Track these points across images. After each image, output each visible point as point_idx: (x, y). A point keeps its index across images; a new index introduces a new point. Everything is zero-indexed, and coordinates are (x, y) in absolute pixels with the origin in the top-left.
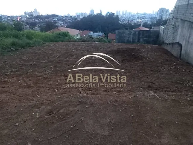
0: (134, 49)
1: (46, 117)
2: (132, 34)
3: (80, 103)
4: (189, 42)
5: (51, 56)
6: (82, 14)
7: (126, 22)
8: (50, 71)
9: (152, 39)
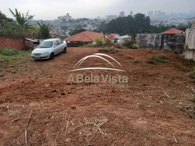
2: (155, 37)
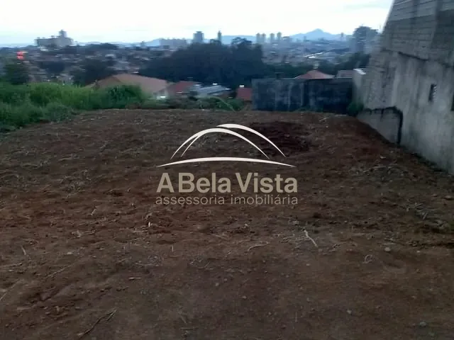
0: (289, 124)
1: (20, 309)
2: (290, 87)
3: (119, 268)
4: (417, 106)
5: (89, 145)
6: (175, 41)
7: (278, 61)
8: (81, 183)
9: (336, 100)
